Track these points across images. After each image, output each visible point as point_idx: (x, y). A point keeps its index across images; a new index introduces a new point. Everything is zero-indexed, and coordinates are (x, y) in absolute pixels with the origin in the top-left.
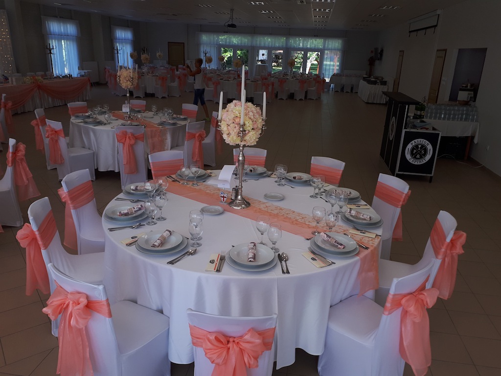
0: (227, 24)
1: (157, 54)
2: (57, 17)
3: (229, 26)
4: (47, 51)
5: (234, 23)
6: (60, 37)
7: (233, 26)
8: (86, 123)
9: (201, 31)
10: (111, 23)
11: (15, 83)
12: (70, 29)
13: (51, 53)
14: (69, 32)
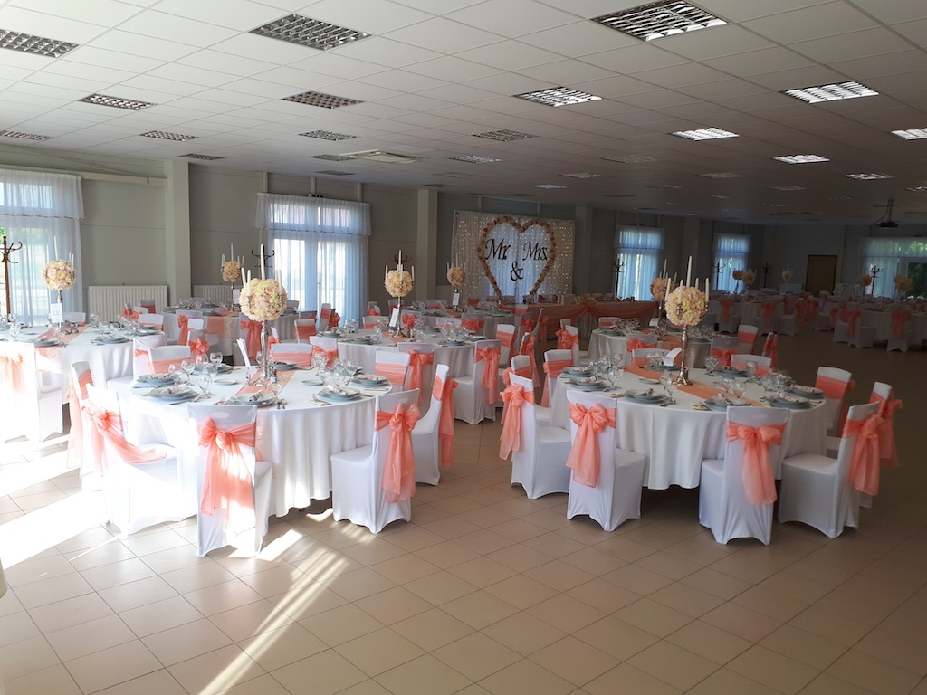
0: (879, 223)
1: (784, 273)
2: (636, 225)
3: (883, 225)
4: (615, 267)
5: (892, 220)
6: (636, 250)
7: (891, 224)
8: (605, 333)
9: (870, 236)
10: (714, 229)
11: (562, 303)
12: (652, 239)
13: (618, 270)
14: (649, 244)
